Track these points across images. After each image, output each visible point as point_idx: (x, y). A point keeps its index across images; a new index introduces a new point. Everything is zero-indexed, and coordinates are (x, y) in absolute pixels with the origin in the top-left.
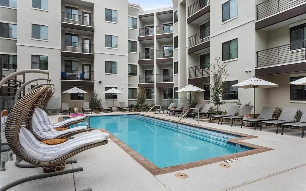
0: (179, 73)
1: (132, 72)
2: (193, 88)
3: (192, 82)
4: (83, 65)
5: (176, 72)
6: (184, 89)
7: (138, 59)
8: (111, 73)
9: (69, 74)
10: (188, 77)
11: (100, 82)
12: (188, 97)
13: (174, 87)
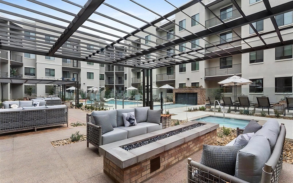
0: (127, 80)
1: (101, 78)
2: (133, 88)
3: (134, 85)
4: (74, 74)
5: (126, 79)
6: (130, 88)
7: (105, 71)
8: (90, 78)
9: (65, 79)
10: (131, 82)
11: (84, 84)
12: (131, 92)
13: (125, 87)
